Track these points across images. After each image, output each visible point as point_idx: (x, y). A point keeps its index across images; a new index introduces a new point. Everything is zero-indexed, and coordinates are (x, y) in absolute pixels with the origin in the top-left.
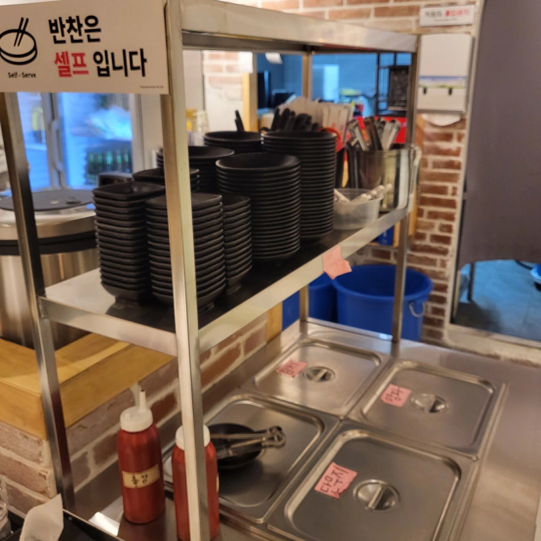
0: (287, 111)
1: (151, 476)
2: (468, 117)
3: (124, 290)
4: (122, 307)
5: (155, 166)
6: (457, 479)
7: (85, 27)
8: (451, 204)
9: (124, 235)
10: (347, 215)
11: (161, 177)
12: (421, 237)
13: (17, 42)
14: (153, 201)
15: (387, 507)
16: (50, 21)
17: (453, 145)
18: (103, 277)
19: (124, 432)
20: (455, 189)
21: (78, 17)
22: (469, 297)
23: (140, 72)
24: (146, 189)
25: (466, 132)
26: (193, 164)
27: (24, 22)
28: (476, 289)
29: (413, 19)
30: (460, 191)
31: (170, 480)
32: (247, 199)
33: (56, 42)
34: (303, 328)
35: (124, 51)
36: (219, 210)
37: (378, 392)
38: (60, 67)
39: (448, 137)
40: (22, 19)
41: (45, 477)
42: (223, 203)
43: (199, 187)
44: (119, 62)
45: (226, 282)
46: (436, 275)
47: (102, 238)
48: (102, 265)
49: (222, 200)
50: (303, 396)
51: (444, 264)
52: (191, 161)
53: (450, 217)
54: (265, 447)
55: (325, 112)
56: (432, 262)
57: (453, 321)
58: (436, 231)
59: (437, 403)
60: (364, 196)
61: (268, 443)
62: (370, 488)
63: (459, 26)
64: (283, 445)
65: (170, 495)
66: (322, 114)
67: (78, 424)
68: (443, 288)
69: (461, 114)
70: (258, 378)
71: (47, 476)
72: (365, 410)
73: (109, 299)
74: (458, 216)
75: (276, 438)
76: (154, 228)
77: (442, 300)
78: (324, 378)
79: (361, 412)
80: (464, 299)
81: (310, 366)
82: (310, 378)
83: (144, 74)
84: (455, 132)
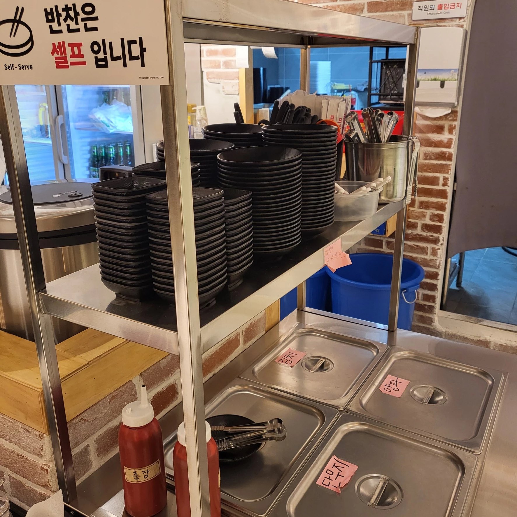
0: (286, 103)
1: (152, 471)
2: (459, 109)
3: (124, 286)
4: (123, 304)
5: (156, 160)
6: (460, 474)
7: (82, 15)
8: (442, 194)
9: (124, 231)
10: (347, 207)
11: (162, 171)
12: (413, 226)
13: (13, 33)
14: (153, 196)
15: (390, 504)
16: (46, 10)
17: (445, 137)
18: (103, 272)
19: (125, 426)
20: (445, 179)
21: (74, 5)
22: (459, 284)
23: (139, 61)
24: (146, 184)
25: (457, 123)
26: (194, 158)
27: (19, 11)
28: (465, 276)
29: (405, 13)
30: (451, 182)
31: (172, 473)
32: (249, 193)
33: (52, 32)
34: (301, 318)
35: (122, 40)
36: (222, 205)
37: (377, 383)
38: (56, 58)
39: (439, 129)
40: (18, 8)
41: (47, 470)
42: (224, 198)
43: (200, 181)
44: (117, 52)
45: (228, 277)
46: (427, 263)
47: (102, 233)
48: (102, 260)
49: (223, 195)
50: (301, 386)
51: (434, 253)
52: (192, 154)
53: (442, 207)
54: (266, 439)
55: (324, 104)
56: (424, 251)
57: (442, 308)
58: (428, 221)
59: (436, 394)
60: (364, 188)
61: (269, 435)
62: (372, 482)
63: (451, 19)
64: (284, 437)
65: (172, 489)
66: (321, 107)
67: (80, 418)
68: (435, 276)
69: (452, 105)
70: (257, 368)
71: (49, 470)
72: (364, 402)
73: (110, 296)
74: (448, 206)
75: (277, 431)
76: (155, 224)
77: (433, 287)
78: (322, 368)
79: (361, 404)
80: (454, 286)
81: (309, 355)
82: (308, 368)
83: (143, 65)
84: (446, 124)
